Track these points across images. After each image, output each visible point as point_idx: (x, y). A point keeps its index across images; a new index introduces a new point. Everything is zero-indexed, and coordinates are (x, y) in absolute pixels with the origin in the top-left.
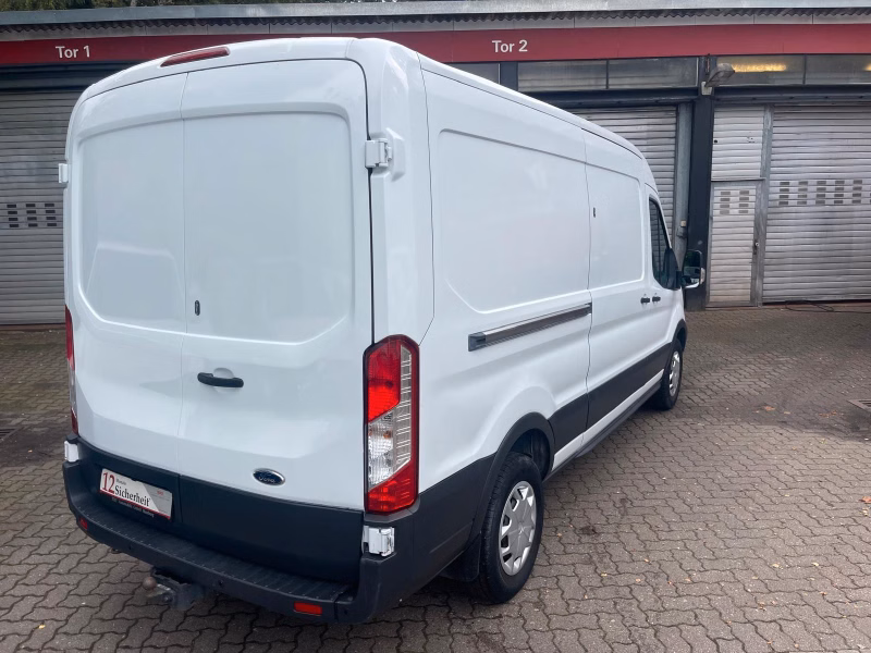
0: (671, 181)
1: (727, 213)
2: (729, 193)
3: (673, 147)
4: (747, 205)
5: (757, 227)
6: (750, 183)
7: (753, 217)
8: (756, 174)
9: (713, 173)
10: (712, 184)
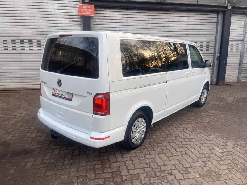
0: (214, 38)
1: (232, 52)
2: (233, 45)
3: (216, 26)
4: (238, 49)
5: (241, 57)
6: (240, 41)
7: (239, 53)
8: (241, 38)
9: (230, 37)
10: (230, 41)
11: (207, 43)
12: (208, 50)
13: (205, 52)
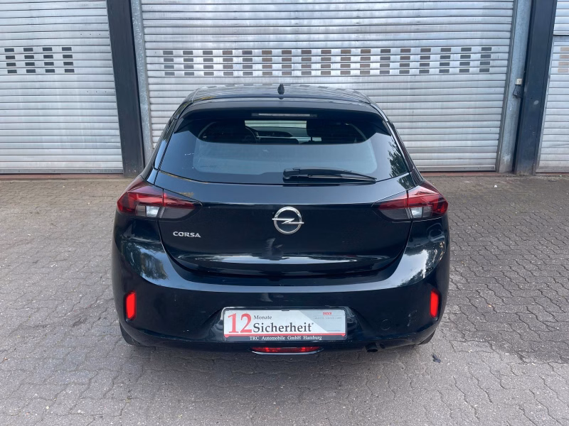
0: (508, 35)
1: (565, 72)
9: (556, 26)
10: (554, 38)
11: (483, 49)
12: (488, 70)
13: (476, 77)
